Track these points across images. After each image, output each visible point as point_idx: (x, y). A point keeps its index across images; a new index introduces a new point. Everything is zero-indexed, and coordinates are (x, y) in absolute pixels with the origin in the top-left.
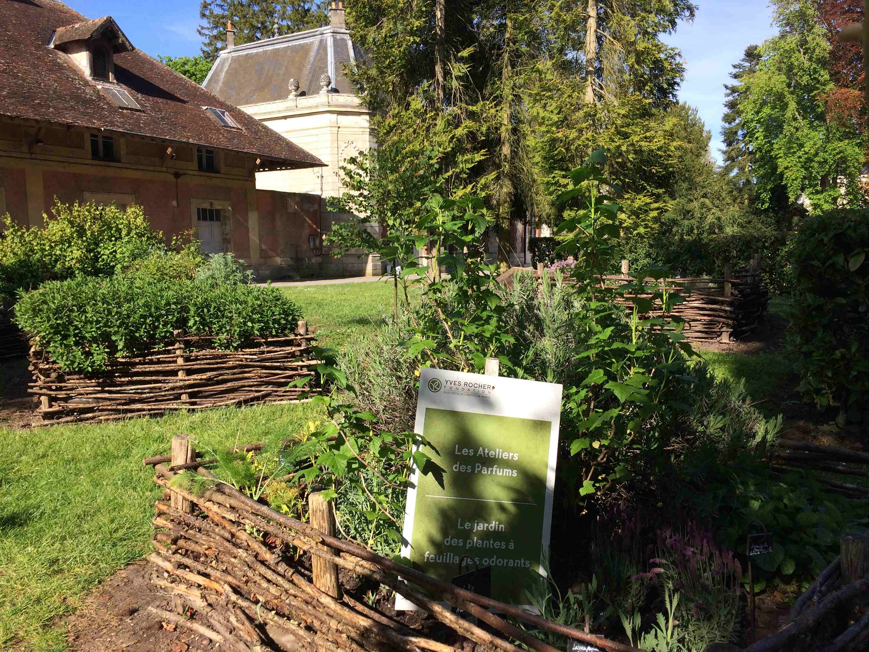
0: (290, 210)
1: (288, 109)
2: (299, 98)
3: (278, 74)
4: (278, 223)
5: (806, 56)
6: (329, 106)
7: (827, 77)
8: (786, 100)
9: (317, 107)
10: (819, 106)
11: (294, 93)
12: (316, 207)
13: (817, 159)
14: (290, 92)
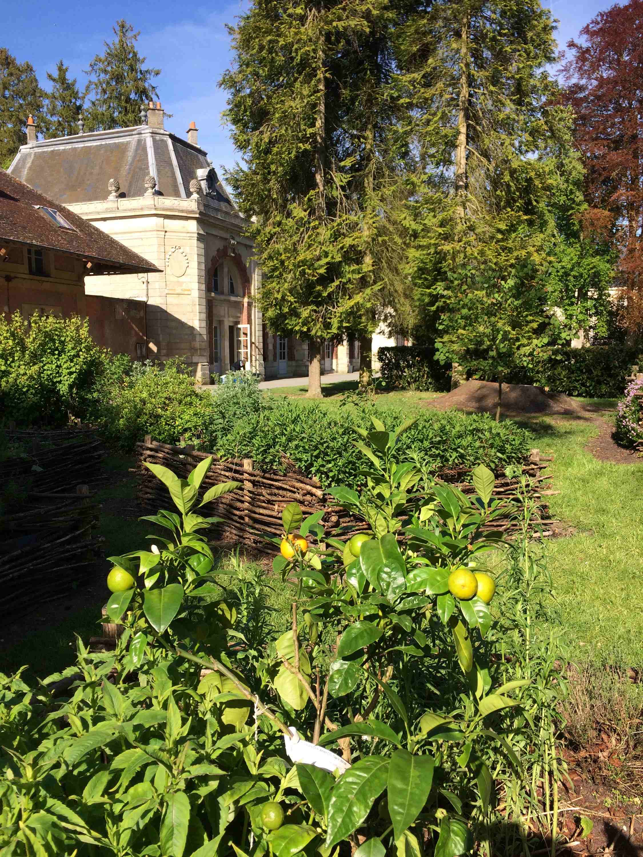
0: (118, 317)
1: (107, 211)
2: (120, 200)
3: (91, 173)
4: (107, 331)
5: (563, 178)
6: (156, 209)
7: (581, 198)
8: (546, 218)
9: (142, 209)
10: (574, 224)
11: (114, 194)
12: (142, 314)
13: (573, 273)
14: (110, 192)
